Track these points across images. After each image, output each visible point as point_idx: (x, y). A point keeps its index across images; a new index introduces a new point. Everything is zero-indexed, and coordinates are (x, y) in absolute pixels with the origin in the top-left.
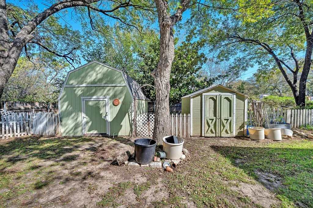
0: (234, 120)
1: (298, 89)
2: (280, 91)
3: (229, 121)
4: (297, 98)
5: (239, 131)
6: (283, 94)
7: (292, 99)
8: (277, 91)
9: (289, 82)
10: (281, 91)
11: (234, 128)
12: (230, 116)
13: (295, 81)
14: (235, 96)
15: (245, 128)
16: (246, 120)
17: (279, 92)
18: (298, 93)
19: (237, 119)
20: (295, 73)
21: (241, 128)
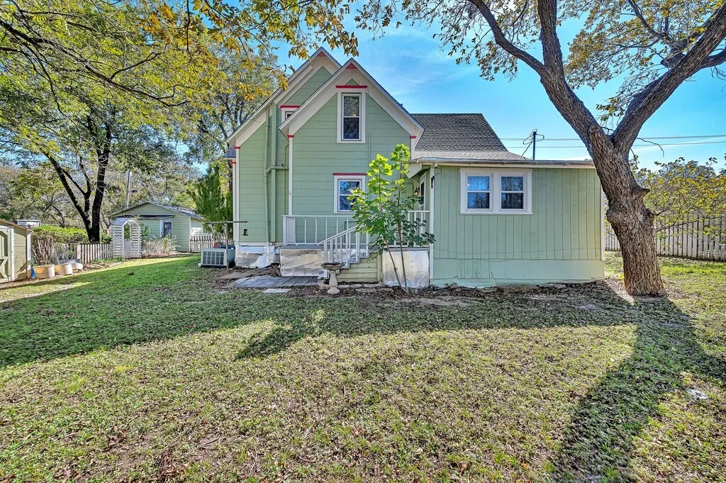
0: (13, 260)
1: (90, 218)
2: (62, 212)
3: (4, 262)
4: (89, 231)
5: (20, 273)
6: (67, 219)
7: (84, 232)
8: (53, 212)
9: (78, 208)
10: (64, 215)
11: (13, 270)
12: (6, 255)
13: (87, 208)
14: (13, 230)
15: (29, 268)
16: (29, 259)
17: (60, 214)
18: (91, 226)
19: (16, 258)
20: (87, 195)
21: (22, 269)
